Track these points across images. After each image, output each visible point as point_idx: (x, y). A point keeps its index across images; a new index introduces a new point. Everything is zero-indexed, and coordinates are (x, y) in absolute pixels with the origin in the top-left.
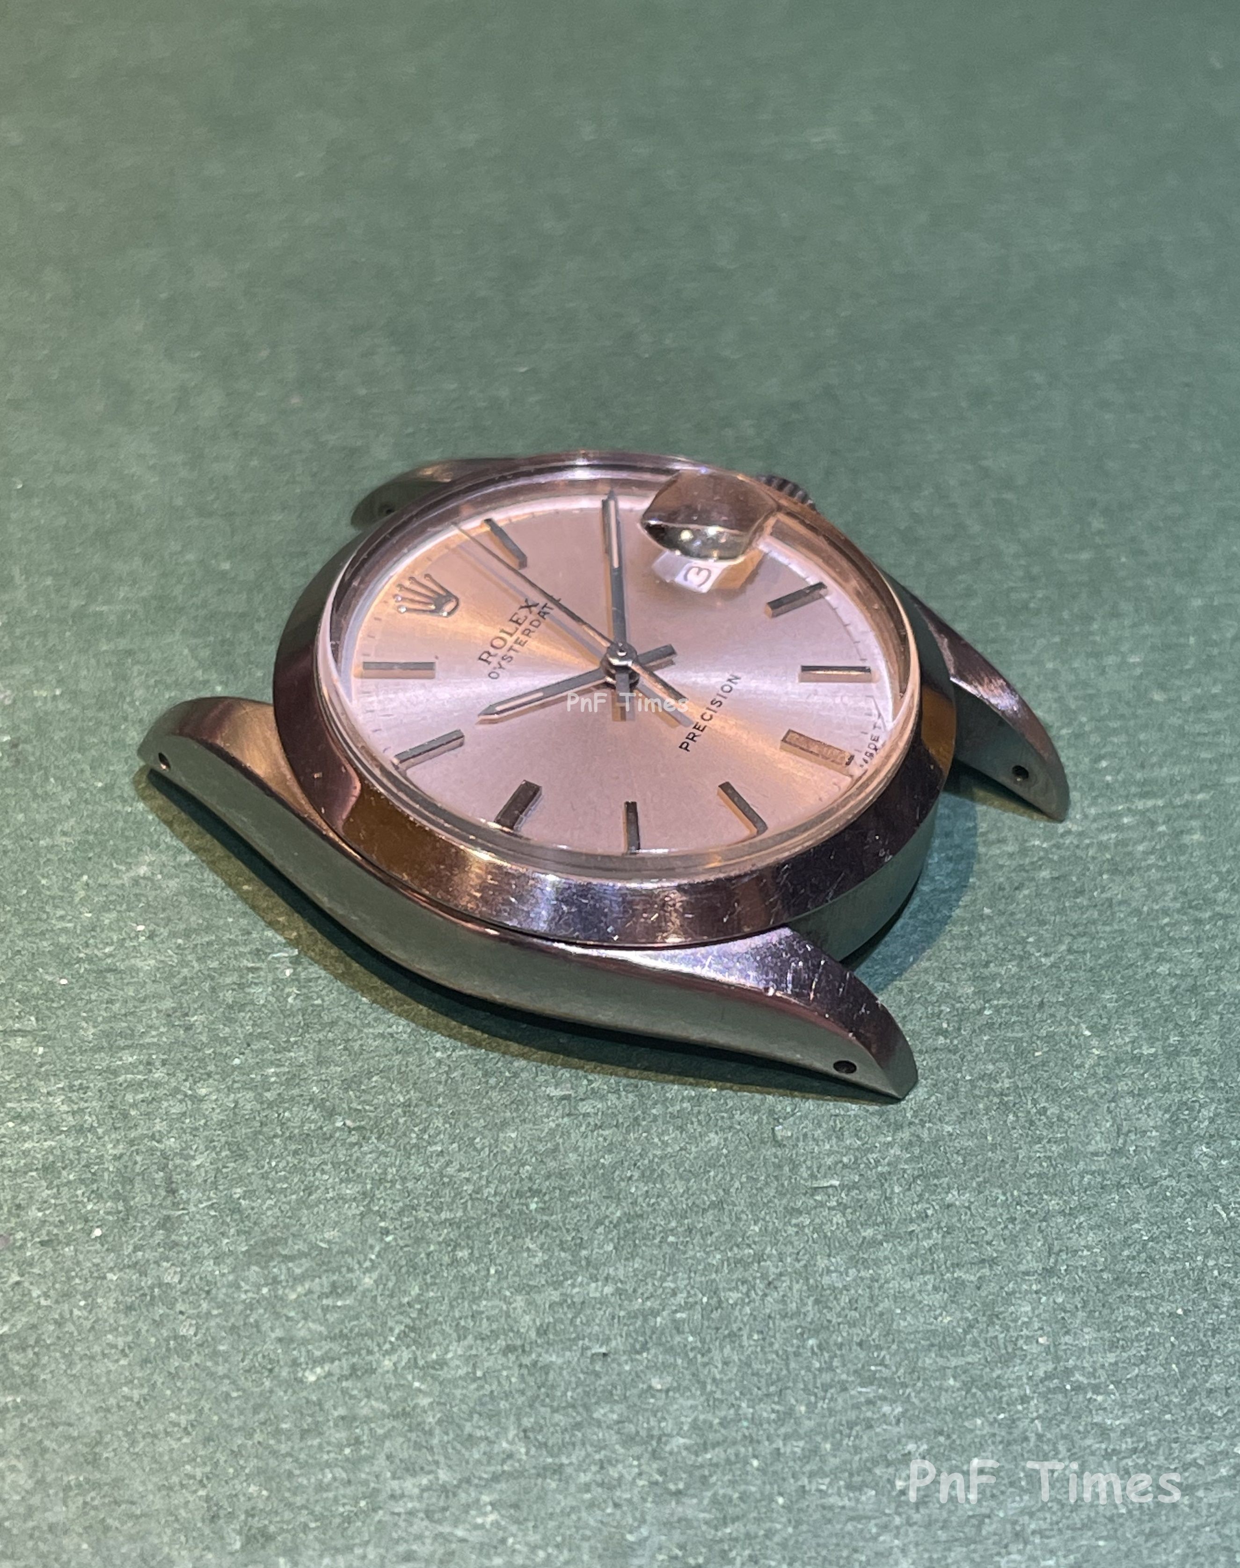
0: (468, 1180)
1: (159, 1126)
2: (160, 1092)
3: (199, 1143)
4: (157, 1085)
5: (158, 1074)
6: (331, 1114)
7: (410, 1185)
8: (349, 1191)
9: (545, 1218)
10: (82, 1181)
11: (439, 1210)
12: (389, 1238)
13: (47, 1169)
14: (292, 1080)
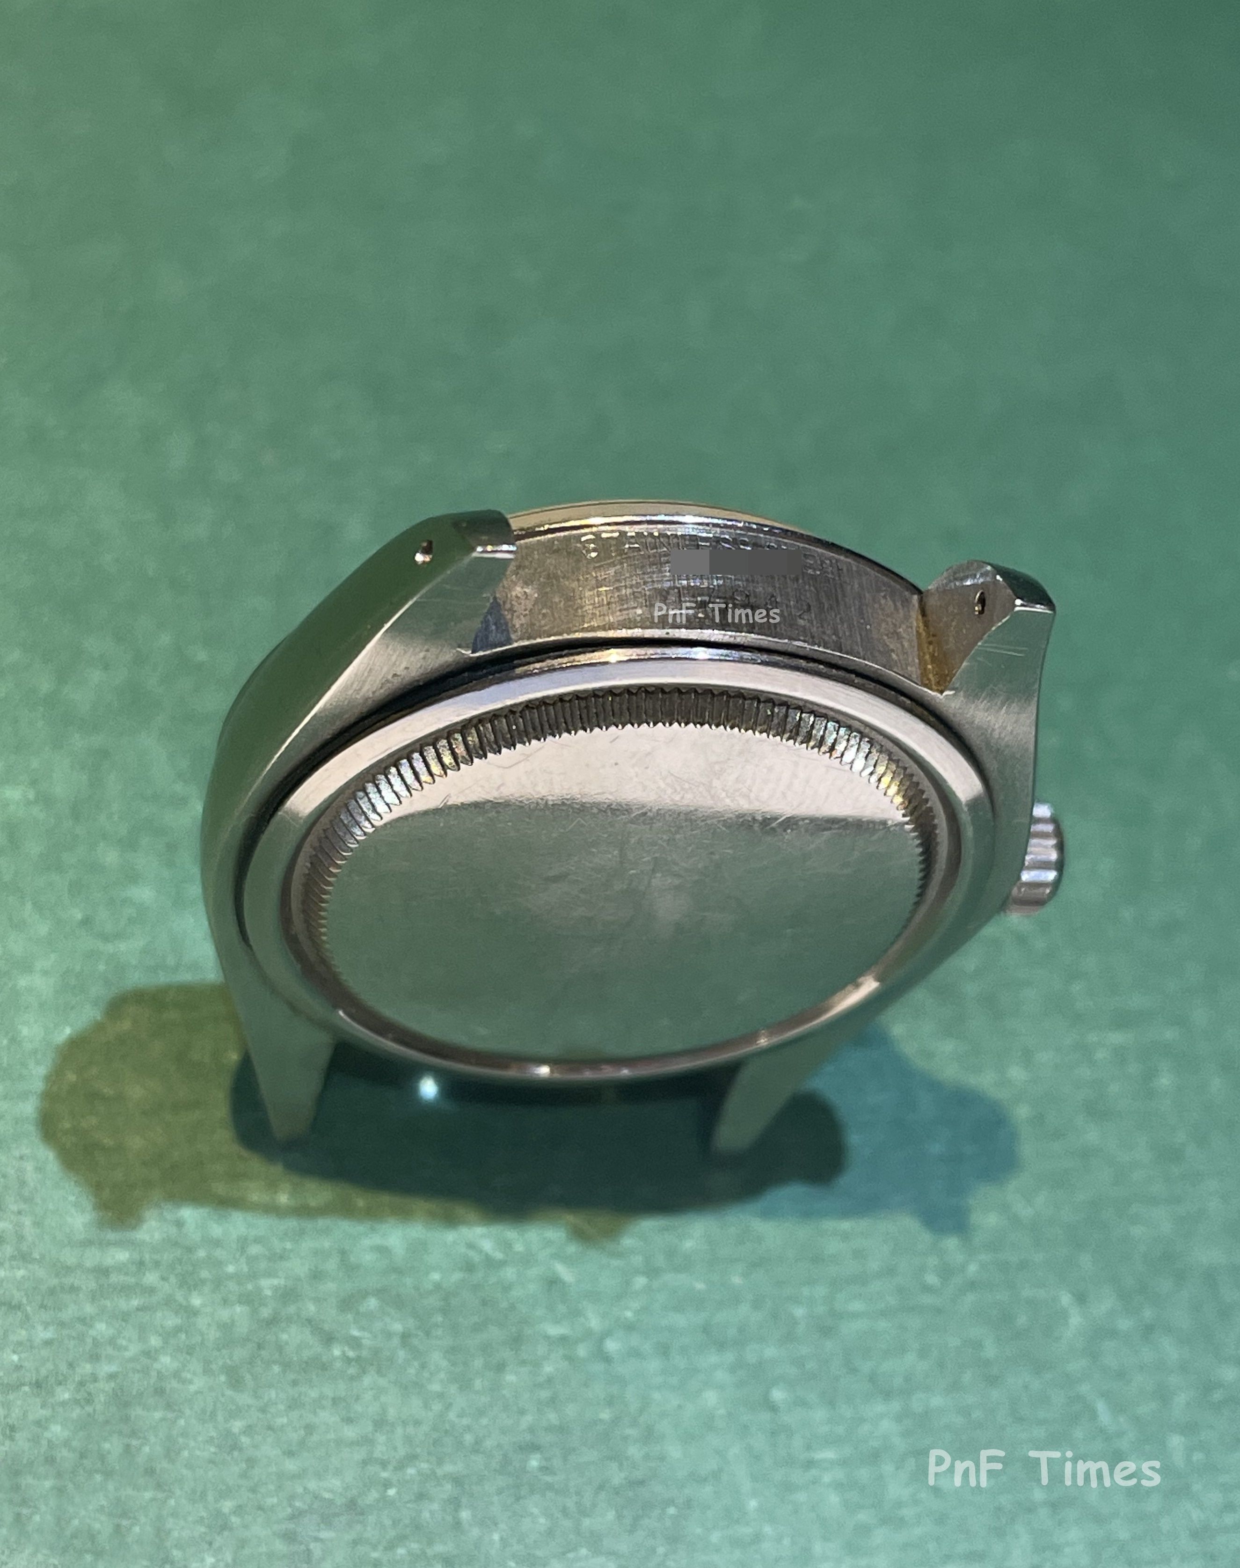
0: (468, 1428)
1: (155, 1341)
2: (154, 1299)
3: (195, 1365)
4: (151, 1290)
5: (151, 1278)
6: (329, 1339)
7: (410, 1430)
8: (350, 1432)
9: (549, 1479)
10: (77, 1402)
11: (440, 1462)
12: (392, 1492)
13: (38, 1385)
14: (288, 1295)
